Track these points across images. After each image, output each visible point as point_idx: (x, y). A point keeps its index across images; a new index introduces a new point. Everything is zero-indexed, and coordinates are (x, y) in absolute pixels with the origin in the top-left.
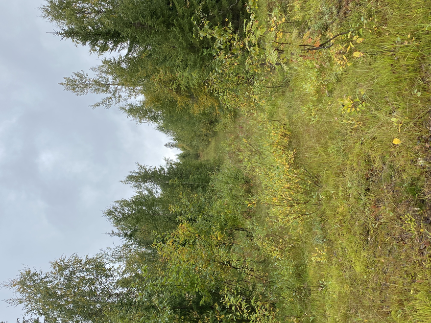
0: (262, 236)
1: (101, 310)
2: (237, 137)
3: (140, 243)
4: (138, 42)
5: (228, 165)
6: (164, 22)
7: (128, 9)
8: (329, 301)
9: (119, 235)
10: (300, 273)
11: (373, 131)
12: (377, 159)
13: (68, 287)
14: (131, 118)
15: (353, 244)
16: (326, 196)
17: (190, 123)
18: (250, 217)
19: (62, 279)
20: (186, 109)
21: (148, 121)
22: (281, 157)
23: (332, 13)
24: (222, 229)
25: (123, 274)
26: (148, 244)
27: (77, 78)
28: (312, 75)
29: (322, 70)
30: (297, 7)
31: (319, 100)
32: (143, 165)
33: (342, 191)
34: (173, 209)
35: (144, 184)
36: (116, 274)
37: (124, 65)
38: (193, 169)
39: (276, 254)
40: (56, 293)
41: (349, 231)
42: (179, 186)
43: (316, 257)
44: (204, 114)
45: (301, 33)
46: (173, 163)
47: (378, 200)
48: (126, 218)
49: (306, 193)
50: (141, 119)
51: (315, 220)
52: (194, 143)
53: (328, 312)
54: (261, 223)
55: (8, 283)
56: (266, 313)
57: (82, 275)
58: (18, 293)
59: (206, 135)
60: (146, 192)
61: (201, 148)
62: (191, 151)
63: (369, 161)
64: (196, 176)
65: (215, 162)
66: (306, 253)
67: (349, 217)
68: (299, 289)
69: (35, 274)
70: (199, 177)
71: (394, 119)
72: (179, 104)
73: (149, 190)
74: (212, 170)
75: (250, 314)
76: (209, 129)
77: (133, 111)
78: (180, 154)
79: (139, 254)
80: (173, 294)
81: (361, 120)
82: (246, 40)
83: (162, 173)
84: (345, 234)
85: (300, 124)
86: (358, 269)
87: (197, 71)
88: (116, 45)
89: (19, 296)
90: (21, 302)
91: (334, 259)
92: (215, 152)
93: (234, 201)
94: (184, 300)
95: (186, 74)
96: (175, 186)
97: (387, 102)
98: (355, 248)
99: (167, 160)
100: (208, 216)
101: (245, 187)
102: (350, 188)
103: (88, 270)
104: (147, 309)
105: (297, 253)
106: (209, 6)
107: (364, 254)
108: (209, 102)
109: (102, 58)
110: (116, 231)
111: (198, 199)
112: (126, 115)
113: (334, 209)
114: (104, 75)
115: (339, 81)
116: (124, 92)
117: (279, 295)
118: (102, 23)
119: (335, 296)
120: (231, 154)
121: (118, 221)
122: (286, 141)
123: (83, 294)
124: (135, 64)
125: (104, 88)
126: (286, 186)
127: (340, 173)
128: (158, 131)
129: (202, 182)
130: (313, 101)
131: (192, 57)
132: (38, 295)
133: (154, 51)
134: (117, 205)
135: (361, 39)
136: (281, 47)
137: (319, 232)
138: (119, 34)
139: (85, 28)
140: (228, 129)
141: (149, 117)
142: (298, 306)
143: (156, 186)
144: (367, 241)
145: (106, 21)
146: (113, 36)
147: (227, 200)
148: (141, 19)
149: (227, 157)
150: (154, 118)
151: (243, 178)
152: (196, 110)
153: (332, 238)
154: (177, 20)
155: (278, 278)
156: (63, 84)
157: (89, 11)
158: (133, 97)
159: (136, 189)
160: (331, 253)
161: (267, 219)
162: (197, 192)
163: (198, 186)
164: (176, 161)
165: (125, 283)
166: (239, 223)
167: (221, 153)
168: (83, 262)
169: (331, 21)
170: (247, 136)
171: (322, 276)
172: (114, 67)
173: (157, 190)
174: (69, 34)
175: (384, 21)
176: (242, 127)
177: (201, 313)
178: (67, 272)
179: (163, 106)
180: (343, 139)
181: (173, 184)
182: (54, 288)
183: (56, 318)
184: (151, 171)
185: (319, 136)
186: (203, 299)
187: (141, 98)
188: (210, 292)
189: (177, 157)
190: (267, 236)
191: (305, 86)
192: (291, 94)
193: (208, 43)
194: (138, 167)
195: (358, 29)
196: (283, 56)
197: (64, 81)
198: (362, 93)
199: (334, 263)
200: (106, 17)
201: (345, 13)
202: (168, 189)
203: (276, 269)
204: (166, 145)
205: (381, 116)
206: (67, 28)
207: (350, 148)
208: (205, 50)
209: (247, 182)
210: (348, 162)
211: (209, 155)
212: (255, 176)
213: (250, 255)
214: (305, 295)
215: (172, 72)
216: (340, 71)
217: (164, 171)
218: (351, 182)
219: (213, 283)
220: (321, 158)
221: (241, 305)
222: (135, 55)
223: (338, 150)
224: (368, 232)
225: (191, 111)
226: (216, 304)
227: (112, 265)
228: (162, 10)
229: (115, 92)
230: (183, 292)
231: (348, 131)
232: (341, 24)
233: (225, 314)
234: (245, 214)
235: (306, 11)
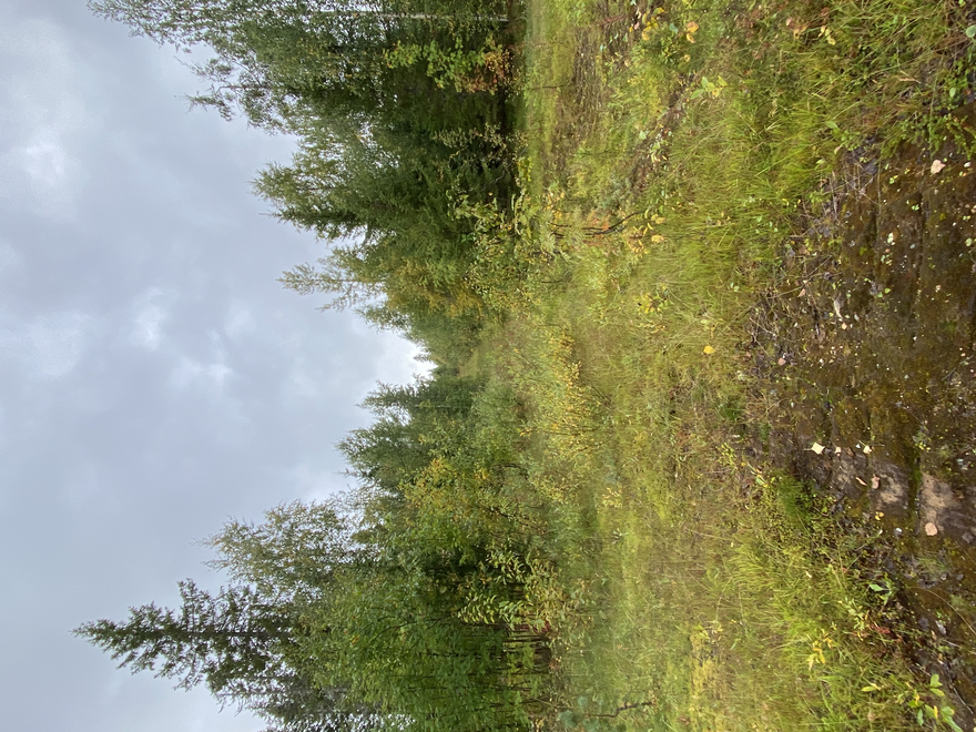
0: (538, 474)
1: (331, 573)
2: (506, 346)
3: (383, 485)
4: (378, 227)
5: (495, 382)
6: (411, 201)
7: (365, 183)
8: (626, 558)
9: (355, 475)
10: (588, 522)
11: (678, 337)
12: (685, 373)
13: (288, 543)
14: (371, 323)
15: (656, 482)
16: (621, 422)
17: (446, 330)
18: (524, 449)
19: (280, 533)
20: (441, 312)
21: (392, 327)
22: (563, 372)
23: (624, 186)
24: (488, 465)
25: (360, 526)
26: (392, 486)
27: (300, 273)
28: (600, 266)
29: (612, 259)
30: (580, 180)
31: (610, 297)
32: (386, 384)
33: (640, 414)
34: (424, 439)
35: (387, 408)
36: (351, 525)
37: (360, 256)
38: (450, 388)
39: (557, 497)
40: (271, 553)
41: (650, 465)
42: (432, 411)
43: (608, 500)
44: (464, 317)
45: (584, 213)
46: (424, 381)
47: (686, 426)
48: (364, 453)
49: (595, 418)
50: (382, 324)
51: (607, 452)
52: (453, 355)
53: (625, 572)
54: (538, 456)
55: (209, 539)
56: (545, 574)
57: (307, 528)
58: (222, 554)
59: (467, 345)
60: (391, 419)
61: (460, 361)
62: (449, 365)
63: (673, 375)
64: (454, 398)
65: (478, 379)
66: (596, 495)
67: (650, 448)
68: (588, 541)
69: (244, 528)
70: (458, 398)
71: (704, 321)
72: (432, 305)
73: (393, 416)
74: (474, 389)
75: (524, 575)
76: (471, 337)
77: (373, 314)
78: (434, 369)
79: (381, 500)
80: (425, 550)
81: (662, 323)
82: (515, 221)
83: (411, 393)
84: (645, 469)
85: (586, 329)
86: (662, 515)
87: (454, 262)
88: (349, 230)
89: (223, 556)
90: (226, 565)
91: (632, 502)
92: (479, 365)
93: (503, 429)
94: (439, 558)
95: (440, 266)
96: (427, 410)
97: (696, 300)
98: (658, 488)
99: (417, 378)
100: (470, 448)
101: (517, 411)
102: (650, 410)
103: (314, 521)
104: (391, 570)
105: (584, 496)
106: (469, 180)
107: (669, 495)
108: (471, 303)
109: (332, 246)
110: (352, 469)
111: (457, 427)
112: (363, 319)
113: (630, 437)
114: (334, 268)
115: (634, 273)
116: (360, 289)
117: (562, 550)
118: (332, 202)
119: (633, 551)
120: (500, 369)
121: (354, 457)
122: (568, 350)
123: (307, 553)
124: (375, 253)
125: (336, 286)
126: (569, 409)
127: (637, 391)
128: (405, 340)
129: (462, 405)
130: (601, 300)
131: (448, 244)
132: (248, 556)
133: (399, 237)
134: (353, 436)
135: (661, 219)
136: (560, 231)
137: (611, 467)
138: (354, 216)
139: (309, 208)
140: (495, 337)
141: (393, 322)
142: (587, 564)
143: (402, 411)
144: (674, 478)
145: (337, 200)
146: (345, 219)
147: (494, 428)
148: (382, 196)
149: (493, 372)
150: (400, 323)
151: (514, 399)
152: (453, 312)
153: (628, 475)
154: (428, 198)
155: (560, 528)
156: (282, 280)
157: (315, 186)
158: (372, 297)
159: (377, 415)
160: (627, 495)
161: (546, 452)
162: (455, 419)
163: (457, 410)
164: (428, 378)
165: (363, 537)
166: (510, 457)
167: (486, 367)
168: (308, 511)
169: (623, 197)
170: (519, 344)
171: (616, 525)
172: (347, 258)
173: (405, 415)
174: (290, 215)
175: (691, 195)
176: (513, 334)
177: (462, 575)
179: (411, 308)
180: (640, 347)
181: (424, 408)
182: (270, 545)
183: (271, 586)
184: (396, 391)
185: (610, 345)
186: (464, 557)
187: (383, 297)
188: (473, 547)
189: (431, 373)
190: (546, 473)
191: (591, 281)
192: (574, 291)
193: (467, 225)
194: (380, 386)
195: (658, 206)
196: (562, 241)
197: (283, 277)
198: (664, 288)
199: (631, 507)
200: (336, 194)
201: (641, 187)
202: (419, 414)
203: (557, 516)
205: (689, 317)
206: (286, 209)
207: (649, 359)
208: (464, 236)
209: (520, 404)
210: (647, 377)
211: (470, 370)
212: (529, 397)
213: (524, 498)
214: (595, 549)
215: (423, 264)
216: (633, 259)
217: (413, 392)
218: (652, 401)
219: (477, 535)
220: (613, 372)
221: (513, 564)
222: (374, 242)
223: (634, 362)
224: (675, 467)
225: (447, 314)
226: (481, 563)
227: (345, 514)
228: (409, 185)
229: (350, 290)
230: (438, 548)
231: (647, 338)
232: (635, 201)
233: (493, 577)
234: (518, 446)
235: (592, 185)
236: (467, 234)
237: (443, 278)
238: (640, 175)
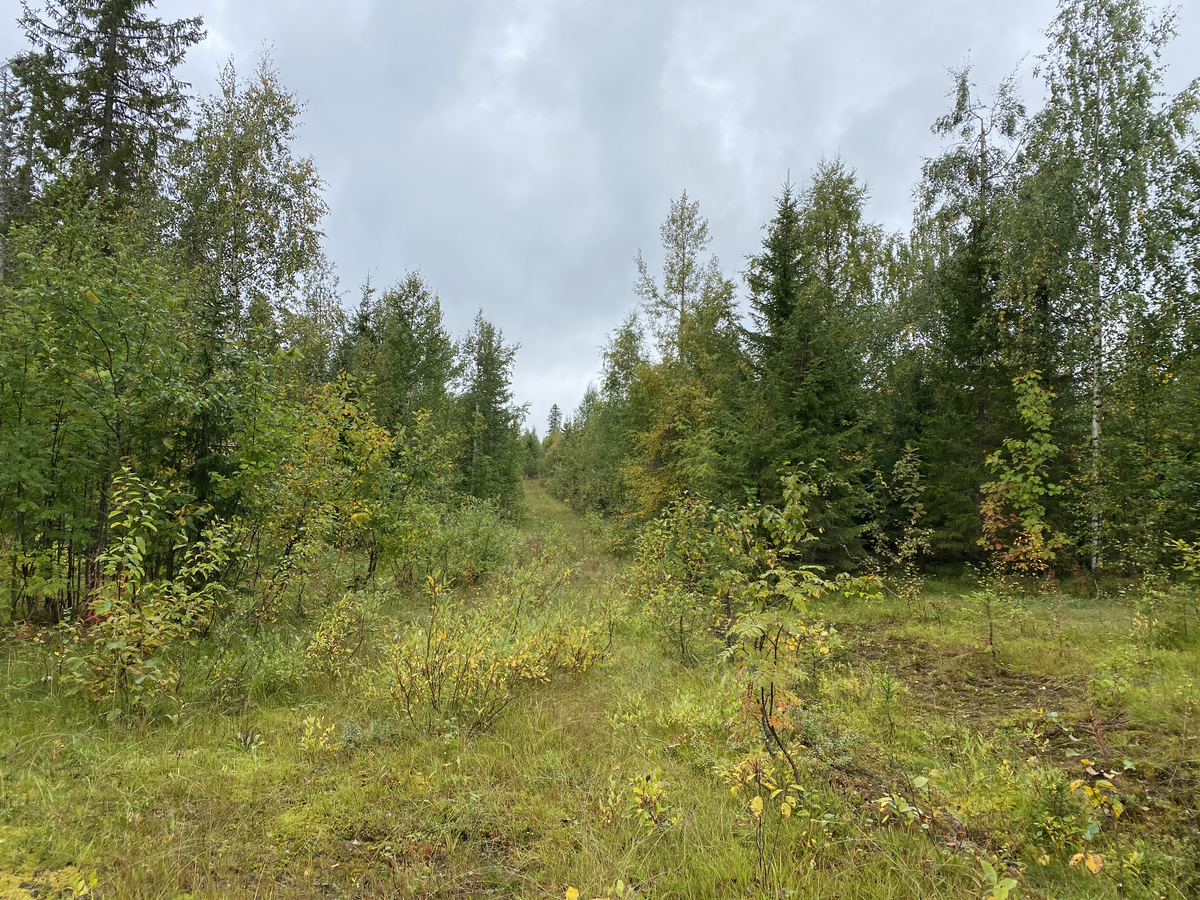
0: (359, 607)
1: (202, 259)
2: (574, 558)
3: (346, 347)
4: (769, 354)
5: (515, 538)
6: (811, 407)
7: (838, 335)
8: (214, 756)
9: (364, 304)
10: (275, 691)
11: (593, 844)
12: (531, 856)
13: (257, 192)
14: (615, 336)
15: (344, 807)
16: (448, 748)
17: (602, 458)
18: (400, 586)
19: (275, 181)
20: (632, 450)
21: (607, 371)
22: (533, 649)
23: (838, 755)
24: (375, 522)
25: (280, 309)
26: (344, 362)
27: (696, 228)
28: (709, 715)
29: (719, 734)
30: (849, 684)
31: (655, 730)
32: (514, 357)
33: (461, 782)
34: (422, 417)
35: (474, 359)
36: (282, 293)
37: (722, 324)
38: (505, 463)
39: (320, 640)
40: (244, 165)
41: (373, 798)
42: (468, 432)
43: (314, 727)
44: (622, 488)
45: (795, 687)
46: (518, 421)
47: (441, 859)
48: (402, 319)
49: (455, 705)
50: (613, 355)
51: (396, 725)
52: (559, 468)
53: (188, 754)
54: (389, 607)
55: (270, 69)
56: (188, 616)
57: (282, 223)
58: (246, 88)
59: (576, 492)
60: (456, 363)
61: (549, 481)
62: (542, 461)
63: (528, 837)
64: (489, 469)
65: (520, 510)
66: (321, 706)
67: (403, 797)
68: (242, 691)
69: (286, 125)
70: (488, 476)
71: (621, 886)
72: (643, 436)
73: (461, 367)
74: (503, 503)
75: (188, 581)
76: (589, 499)
77: (629, 341)
78: (536, 438)
79: (322, 344)
80: (237, 415)
81: (615, 819)
82: (780, 571)
83: (498, 398)
84: (366, 788)
85: (605, 690)
86: (288, 818)
87: (712, 473)
88: (763, 308)
89: (241, 89)
90: (226, 93)
91: (309, 767)
92: (542, 512)
93: (435, 550)
94: (221, 436)
95: (705, 451)
96: (469, 424)
97: (655, 872)
98: (333, 811)
99: (524, 408)
100: (404, 494)
101: (465, 573)
102: (467, 797)
103: (292, 235)
104: (206, 358)
105: (321, 685)
106: (844, 501)
107: (322, 831)
108: (647, 500)
109: (737, 280)
110: (374, 298)
111: (443, 472)
112: (620, 325)
113: (422, 765)
114: (702, 283)
115: (698, 770)
116: (669, 323)
117: (228, 646)
118: (807, 282)
119: (225, 768)
120: (536, 547)
121: (395, 301)
122: (568, 660)
123: (239, 223)
124: (726, 347)
125: (674, 283)
126: (472, 661)
127: (500, 777)
128: (585, 391)
129: (476, 482)
130: (654, 716)
131: (741, 465)
132: (241, 130)
133: (752, 387)
134: (431, 302)
135: (788, 813)
136: (768, 645)
137: (369, 733)
138: (786, 316)
139: (799, 246)
140: (590, 539)
141: (616, 372)
142: (203, 689)
143: (468, 383)
144: (352, 838)
145: (811, 290)
146: (781, 302)
147: (439, 534)
148: (817, 360)
149: (531, 535)
150: (612, 384)
151: (486, 570)
152: (631, 470)
153: (357, 760)
154: (814, 434)
155: (265, 644)
156: (684, 199)
157: (832, 257)
158: (656, 340)
159: (464, 342)
160: (320, 759)
161: (395, 623)
162: (454, 471)
163: (467, 473)
164: (522, 428)
165: (261, 312)
166: (388, 561)
167: (539, 523)
168: (310, 226)
169: (821, 752)
170: (577, 578)
171: (270, 740)
172: (718, 305)
173: (462, 387)
174: (787, 216)
175: (826, 863)
176: (594, 568)
177: (191, 475)
178: (289, 191)
179: (638, 401)
180: (575, 781)
181: (473, 420)
182: (256, 164)
183: (188, 164)
184: (503, 374)
185: (582, 732)
186: (221, 479)
187: (656, 358)
188: (238, 495)
189: (531, 432)
190: (360, 621)
191: (685, 698)
192: (667, 671)
193: (771, 494)
194: (511, 348)
195: (808, 808)
196: (750, 648)
197: (690, 201)
198: (674, 820)
199: (301, 765)
200: (820, 290)
201: (839, 782)
202: (463, 410)
203: (286, 640)
204: (555, 407)
205: (626, 862)
206: (798, 209)
207: (554, 798)
208: (754, 490)
209: (476, 579)
210: (523, 794)
211: (533, 497)
212: (488, 595)
213: (315, 584)
214: (228, 704)
215: (710, 422)
216: (721, 769)
217: (500, 403)
218: (479, 801)
219: (258, 502)
220: (533, 736)
221: (208, 561)
222: (744, 347)
223: (549, 771)
224: (371, 840)
225: (628, 461)
226: (211, 507)
227: (301, 285)
228: (835, 404)
229: (668, 305)
230: (241, 436)
231: (590, 793)
232: (817, 772)
233: (187, 528)
234: (406, 575)
235: (838, 702)
236: (758, 495)
237: (686, 456)
238: (857, 780)
